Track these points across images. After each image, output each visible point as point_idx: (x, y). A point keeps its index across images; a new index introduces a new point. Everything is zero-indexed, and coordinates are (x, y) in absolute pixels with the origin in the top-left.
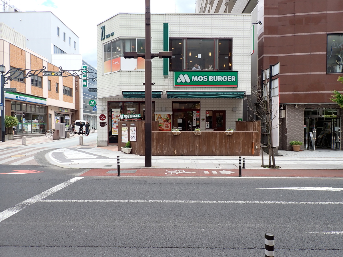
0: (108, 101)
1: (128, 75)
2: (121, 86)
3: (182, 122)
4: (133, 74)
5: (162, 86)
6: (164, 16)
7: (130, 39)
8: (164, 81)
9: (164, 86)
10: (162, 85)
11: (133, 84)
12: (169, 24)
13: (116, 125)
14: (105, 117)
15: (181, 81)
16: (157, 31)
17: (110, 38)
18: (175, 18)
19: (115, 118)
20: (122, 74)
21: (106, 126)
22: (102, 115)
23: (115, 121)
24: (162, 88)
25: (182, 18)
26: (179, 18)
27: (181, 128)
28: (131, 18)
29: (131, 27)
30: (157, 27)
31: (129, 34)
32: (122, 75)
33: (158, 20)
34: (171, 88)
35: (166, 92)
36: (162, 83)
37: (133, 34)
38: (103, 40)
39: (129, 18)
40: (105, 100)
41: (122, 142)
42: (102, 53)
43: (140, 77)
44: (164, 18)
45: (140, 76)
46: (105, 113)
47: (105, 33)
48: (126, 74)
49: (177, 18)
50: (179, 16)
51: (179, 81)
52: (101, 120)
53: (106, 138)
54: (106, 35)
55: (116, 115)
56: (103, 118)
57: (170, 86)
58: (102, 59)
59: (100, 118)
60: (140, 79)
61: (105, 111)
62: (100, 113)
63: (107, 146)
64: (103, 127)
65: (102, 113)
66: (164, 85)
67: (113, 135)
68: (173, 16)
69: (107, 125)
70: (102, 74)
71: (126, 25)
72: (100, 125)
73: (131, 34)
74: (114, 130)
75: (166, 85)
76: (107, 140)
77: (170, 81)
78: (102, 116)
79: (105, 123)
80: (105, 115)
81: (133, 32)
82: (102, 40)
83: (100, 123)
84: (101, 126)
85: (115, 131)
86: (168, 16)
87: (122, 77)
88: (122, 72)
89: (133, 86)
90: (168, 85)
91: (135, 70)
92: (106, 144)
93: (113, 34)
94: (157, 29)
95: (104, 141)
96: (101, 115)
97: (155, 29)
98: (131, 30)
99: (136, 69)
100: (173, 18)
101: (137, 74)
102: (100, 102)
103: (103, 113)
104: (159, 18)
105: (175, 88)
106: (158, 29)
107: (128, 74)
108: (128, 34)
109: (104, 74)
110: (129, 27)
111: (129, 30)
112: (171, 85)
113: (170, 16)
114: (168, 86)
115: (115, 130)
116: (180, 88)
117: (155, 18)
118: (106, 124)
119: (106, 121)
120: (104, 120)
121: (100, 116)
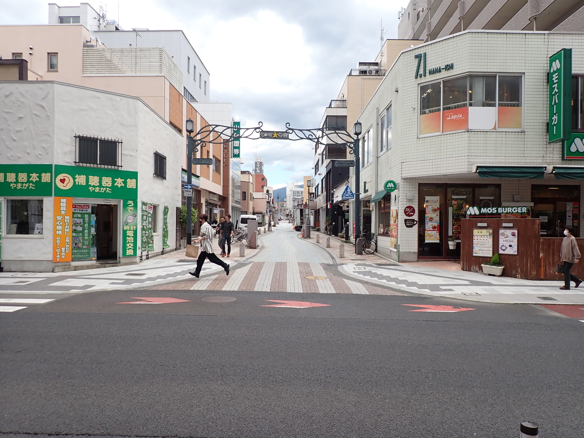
0: (419, 184)
1: (482, 139)
2: (469, 157)
3: (546, 221)
4: (492, 136)
5: (542, 158)
6: (546, 37)
7: (483, 76)
8: (545, 149)
9: (544, 158)
10: (541, 155)
11: (491, 155)
12: (573, 50)
13: (432, 225)
14: (413, 211)
15: (578, 150)
16: (533, 62)
17: (440, 74)
18: (565, 41)
19: (431, 212)
20: (473, 136)
21: (416, 227)
22: (409, 207)
23: (431, 218)
24: (541, 161)
25: (577, 41)
26: (571, 41)
27: (545, 232)
28: (489, 39)
29: (489, 54)
30: (533, 55)
31: (486, 67)
32: (473, 139)
33: (536, 43)
34: (558, 161)
35: (554, 168)
36: (542, 152)
37: (492, 67)
38: (421, 77)
39: (486, 39)
40: (414, 181)
41: (474, 255)
42: (417, 100)
43: (504, 142)
44: (546, 40)
45: (504, 139)
46: (414, 203)
47: (427, 66)
48: (479, 136)
49: (568, 41)
50: (571, 37)
51: (573, 149)
52: (407, 215)
53: (415, 248)
54: (428, 69)
55: (432, 208)
56: (411, 212)
57: (554, 158)
58: (416, 111)
59: (405, 212)
60: (504, 145)
61: (414, 200)
62: (405, 203)
63: (417, 261)
64: (410, 228)
65: (408, 203)
66: (545, 155)
67: (426, 242)
68: (562, 37)
69: (417, 225)
70: (416, 137)
71: (480, 51)
72: (405, 224)
73: (489, 67)
74: (429, 234)
75: (548, 155)
76: (416, 251)
77: (555, 149)
78: (409, 209)
79: (413, 221)
80: (413, 208)
81: (492, 64)
82: (416, 78)
83: (406, 220)
84: (407, 226)
85: (430, 236)
86: (552, 37)
87: (472, 142)
88: (473, 133)
89: (491, 157)
90: (552, 156)
91: (493, 129)
92: (415, 257)
93: (449, 67)
94: (533, 59)
95: (411, 252)
96: (407, 207)
97: (530, 59)
98: (489, 61)
99: (495, 128)
100: (562, 40)
101: (498, 136)
102: (405, 184)
103: (411, 203)
104: (536, 40)
105: (564, 162)
106: (536, 59)
107: (482, 136)
108: (483, 67)
109: (421, 136)
110: (486, 54)
111: (486, 61)
112: (558, 156)
113: (555, 37)
114: (551, 158)
115: (431, 234)
116: (573, 162)
117: (530, 40)
118: (415, 222)
119: (416, 217)
120: (412, 215)
121: (405, 210)
